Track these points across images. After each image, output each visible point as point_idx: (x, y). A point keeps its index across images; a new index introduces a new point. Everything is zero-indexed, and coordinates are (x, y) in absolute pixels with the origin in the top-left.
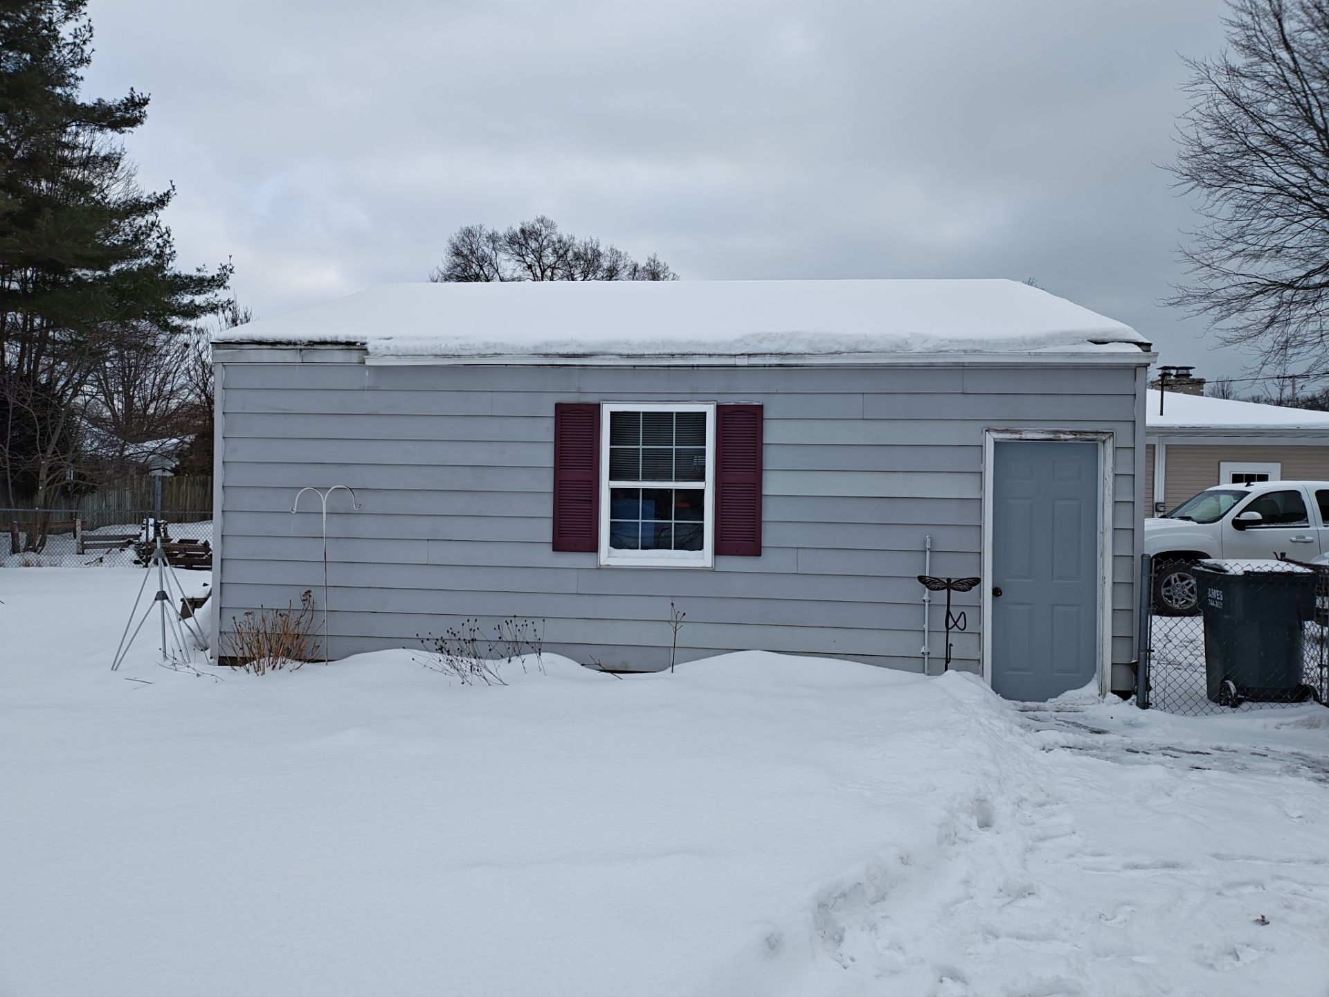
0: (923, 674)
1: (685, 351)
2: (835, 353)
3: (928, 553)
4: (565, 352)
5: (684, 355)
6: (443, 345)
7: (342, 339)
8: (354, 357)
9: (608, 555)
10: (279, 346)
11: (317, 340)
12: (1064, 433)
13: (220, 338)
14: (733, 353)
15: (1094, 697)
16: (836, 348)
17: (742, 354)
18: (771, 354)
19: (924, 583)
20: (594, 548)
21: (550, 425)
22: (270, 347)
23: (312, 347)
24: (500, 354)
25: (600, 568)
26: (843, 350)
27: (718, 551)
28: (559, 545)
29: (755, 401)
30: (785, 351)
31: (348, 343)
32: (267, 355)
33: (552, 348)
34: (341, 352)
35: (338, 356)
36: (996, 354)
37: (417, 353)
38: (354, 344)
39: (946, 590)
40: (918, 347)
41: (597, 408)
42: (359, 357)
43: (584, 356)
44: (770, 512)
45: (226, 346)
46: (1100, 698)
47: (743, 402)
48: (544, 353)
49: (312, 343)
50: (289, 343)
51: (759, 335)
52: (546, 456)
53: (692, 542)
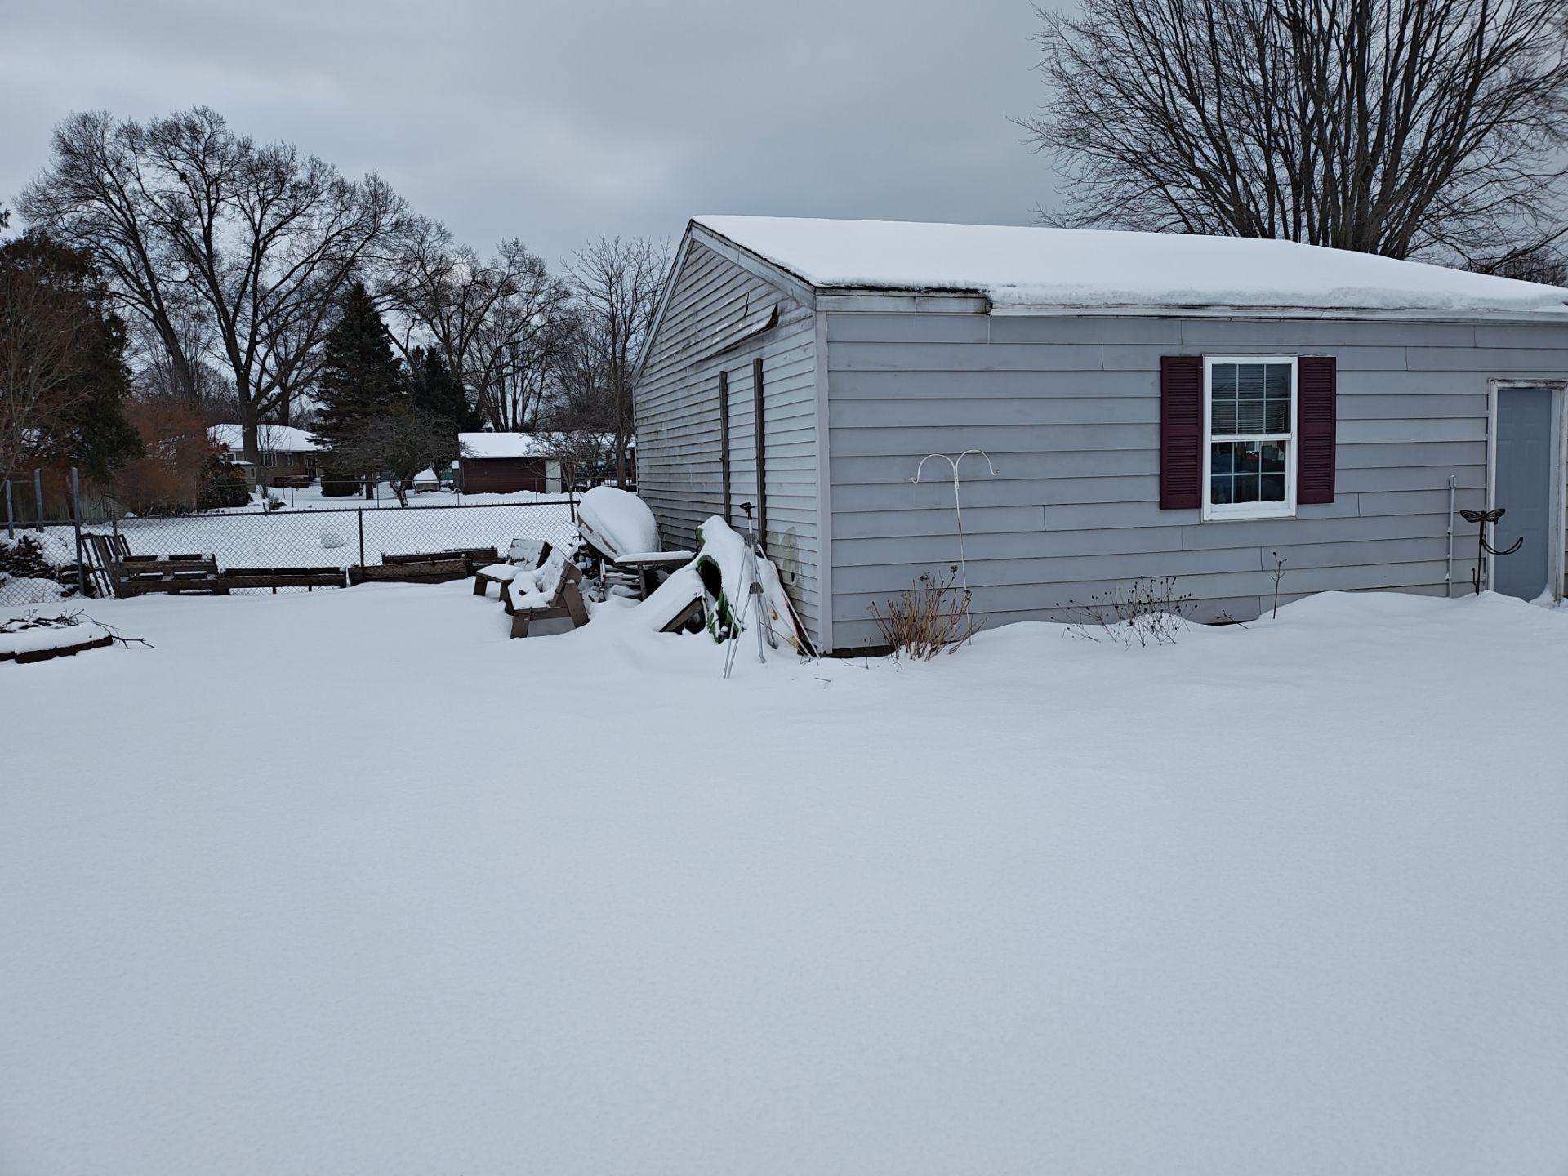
0: (1448, 598)
1: (1287, 304)
2: (1399, 309)
3: (1453, 491)
4: (1184, 303)
5: (1285, 307)
6: (1074, 294)
7: (962, 285)
8: (971, 306)
9: (1211, 511)
10: (891, 293)
11: (935, 286)
12: (1540, 382)
13: (825, 281)
14: (1325, 306)
15: (1551, 604)
16: (1402, 304)
17: (1331, 308)
18: (1353, 308)
19: (1464, 516)
20: (1198, 505)
21: (1155, 378)
22: (881, 293)
23: (927, 295)
24: (1125, 304)
25: (1202, 524)
26: (1406, 305)
27: (1301, 500)
28: (1166, 503)
29: (1328, 353)
30: (1364, 305)
31: (968, 291)
32: (878, 303)
33: (1172, 298)
34: (956, 301)
35: (954, 305)
36: (1508, 312)
37: (1047, 303)
38: (975, 291)
39: (1479, 522)
40: (1456, 306)
41: (1199, 361)
42: (975, 306)
43: (1200, 307)
44: (1341, 460)
45: (832, 292)
46: (1556, 603)
47: (1320, 355)
48: (1165, 303)
49: (929, 289)
50: (907, 289)
51: (1343, 289)
52: (1151, 412)
53: (1276, 493)
